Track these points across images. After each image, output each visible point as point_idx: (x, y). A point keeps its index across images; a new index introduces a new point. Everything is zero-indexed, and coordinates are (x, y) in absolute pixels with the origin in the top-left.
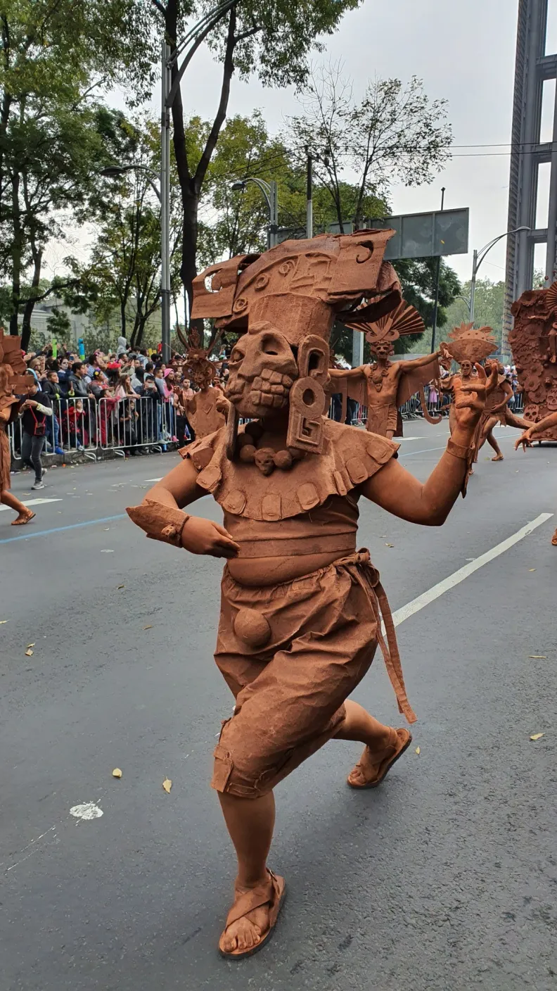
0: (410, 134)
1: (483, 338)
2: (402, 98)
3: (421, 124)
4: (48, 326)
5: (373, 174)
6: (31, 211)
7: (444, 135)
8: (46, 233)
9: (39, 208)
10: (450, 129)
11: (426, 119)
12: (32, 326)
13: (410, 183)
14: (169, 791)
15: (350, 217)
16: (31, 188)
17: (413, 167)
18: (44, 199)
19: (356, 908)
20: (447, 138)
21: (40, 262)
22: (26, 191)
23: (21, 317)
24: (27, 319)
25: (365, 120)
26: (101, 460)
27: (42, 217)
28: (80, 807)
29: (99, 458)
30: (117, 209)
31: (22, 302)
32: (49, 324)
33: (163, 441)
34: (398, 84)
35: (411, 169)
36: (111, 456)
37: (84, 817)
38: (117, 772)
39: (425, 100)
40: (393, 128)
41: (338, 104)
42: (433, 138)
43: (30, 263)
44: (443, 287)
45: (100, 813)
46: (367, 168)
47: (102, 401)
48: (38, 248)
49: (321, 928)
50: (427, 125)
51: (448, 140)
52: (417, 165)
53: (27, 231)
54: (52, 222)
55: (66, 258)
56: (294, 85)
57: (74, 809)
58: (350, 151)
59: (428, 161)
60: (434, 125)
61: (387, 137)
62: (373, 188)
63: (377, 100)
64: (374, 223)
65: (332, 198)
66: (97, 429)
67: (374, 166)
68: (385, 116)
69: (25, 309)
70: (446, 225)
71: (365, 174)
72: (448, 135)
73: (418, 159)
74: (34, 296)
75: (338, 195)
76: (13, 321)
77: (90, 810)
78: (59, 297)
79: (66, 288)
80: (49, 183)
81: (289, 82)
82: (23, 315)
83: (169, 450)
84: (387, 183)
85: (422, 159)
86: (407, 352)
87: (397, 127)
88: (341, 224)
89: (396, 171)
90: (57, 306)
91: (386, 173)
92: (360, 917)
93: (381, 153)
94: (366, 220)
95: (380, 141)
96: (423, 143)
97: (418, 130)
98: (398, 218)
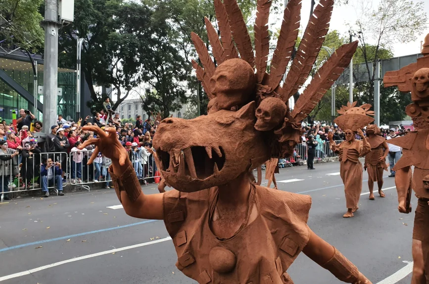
1: (363, 113)
3: (409, 14)
5: (383, 39)
7: (422, 18)
10: (426, 16)
11: (412, 12)
13: (404, 41)
15: (371, 59)
17: (405, 34)
25: (380, 16)
33: (282, 163)
35: (404, 35)
39: (411, 3)
40: (394, 18)
41: (365, 11)
42: (416, 20)
46: (380, 37)
50: (413, 15)
51: (425, 20)
52: (408, 33)
58: (371, 30)
59: (414, 30)
60: (417, 14)
61: (391, 22)
62: (383, 45)
63: (386, 6)
64: (384, 62)
65: (362, 52)
67: (384, 35)
68: (390, 12)
71: (379, 40)
72: (424, 18)
73: (408, 30)
75: (365, 50)
83: (285, 167)
84: (391, 43)
85: (410, 30)
86: (403, 120)
87: (396, 17)
88: (367, 63)
89: (396, 37)
91: (391, 38)
93: (388, 29)
94: (380, 60)
95: (387, 24)
96: (411, 23)
97: (408, 17)
98: (397, 58)
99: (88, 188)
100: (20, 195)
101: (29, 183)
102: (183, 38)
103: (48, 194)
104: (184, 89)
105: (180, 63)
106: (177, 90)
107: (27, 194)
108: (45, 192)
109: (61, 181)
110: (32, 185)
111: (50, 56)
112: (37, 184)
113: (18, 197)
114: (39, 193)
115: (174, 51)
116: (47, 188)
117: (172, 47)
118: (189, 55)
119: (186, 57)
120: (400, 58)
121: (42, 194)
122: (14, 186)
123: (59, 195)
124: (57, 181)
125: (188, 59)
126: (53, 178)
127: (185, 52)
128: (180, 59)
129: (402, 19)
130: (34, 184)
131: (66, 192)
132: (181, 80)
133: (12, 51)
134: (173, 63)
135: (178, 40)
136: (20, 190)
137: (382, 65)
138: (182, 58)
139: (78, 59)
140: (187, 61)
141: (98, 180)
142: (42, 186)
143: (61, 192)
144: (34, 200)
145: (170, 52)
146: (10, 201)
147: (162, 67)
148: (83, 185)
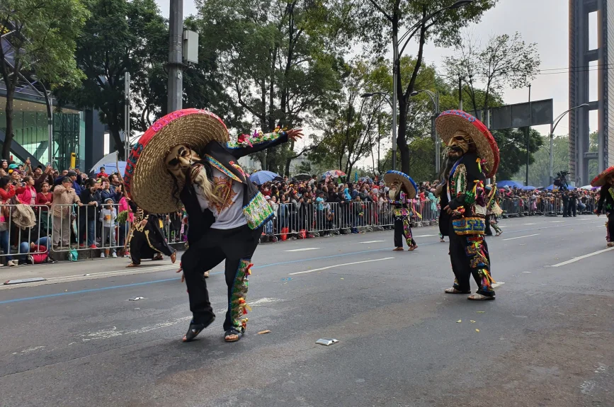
0: (514, 62)
2: (509, 43)
3: (521, 56)
5: (493, 84)
7: (535, 61)
10: (539, 58)
11: (525, 53)
12: (290, 171)
13: (516, 87)
15: (480, 107)
20: (537, 62)
24: (288, 168)
25: (489, 56)
30: (335, 108)
34: (506, 37)
36: (376, 230)
39: (523, 44)
40: (504, 59)
41: (473, 50)
42: (529, 63)
44: (532, 141)
46: (489, 81)
50: (525, 57)
56: (454, 46)
59: (526, 74)
60: (529, 57)
62: (493, 91)
63: (495, 45)
64: (494, 110)
65: (470, 97)
67: (493, 80)
68: (499, 53)
70: (538, 109)
71: (489, 84)
72: (538, 60)
73: (520, 74)
75: (473, 95)
78: (306, 155)
81: (451, 45)
85: (522, 74)
87: (507, 58)
88: (476, 110)
94: (490, 108)
95: (497, 66)
96: (523, 66)
97: (519, 59)
98: (508, 106)
120: (512, 106)
129: (513, 61)
137: (492, 113)
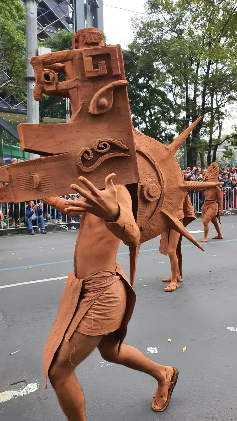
4: (223, 155)
6: (218, 107)
8: (223, 116)
9: (221, 106)
12: (217, 155)
14: (184, 351)
16: (219, 97)
18: (224, 102)
19: (230, 415)
21: (221, 128)
22: (216, 100)
23: (212, 152)
24: (215, 153)
26: (234, 214)
27: (222, 110)
28: (151, 348)
29: (233, 214)
31: (213, 146)
32: (224, 154)
37: (151, 352)
38: (169, 340)
43: (217, 128)
45: (157, 352)
47: (235, 189)
48: (220, 122)
49: (212, 416)
53: (216, 116)
54: (226, 111)
55: (232, 126)
57: (149, 348)
66: (232, 201)
69: (214, 149)
74: (219, 143)
76: (209, 153)
77: (154, 350)
78: (229, 142)
79: (232, 138)
80: (226, 95)
82: (213, 151)
90: (227, 146)
92: (230, 419)
99: (66, 227)
100: (10, 233)
101: (17, 222)
102: (172, 80)
103: (33, 232)
104: (173, 132)
105: (168, 107)
106: (166, 134)
107: (16, 232)
108: (31, 230)
109: (43, 222)
110: (19, 224)
111: (32, 109)
112: (23, 224)
113: (9, 234)
114: (25, 231)
115: (163, 94)
116: (32, 227)
117: (160, 90)
118: (177, 97)
119: (174, 100)
121: (29, 232)
122: (5, 224)
123: (41, 233)
124: (40, 221)
125: (177, 102)
126: (36, 218)
127: (174, 94)
128: (168, 102)
130: (20, 223)
131: (48, 231)
132: (170, 123)
133: (16, 106)
134: (161, 107)
135: (167, 83)
136: (10, 228)
138: (170, 101)
139: (67, 109)
140: (176, 104)
141: (76, 221)
142: (27, 225)
143: (44, 231)
144: (21, 236)
145: (159, 95)
146: (2, 237)
147: (150, 112)
148: (63, 225)
